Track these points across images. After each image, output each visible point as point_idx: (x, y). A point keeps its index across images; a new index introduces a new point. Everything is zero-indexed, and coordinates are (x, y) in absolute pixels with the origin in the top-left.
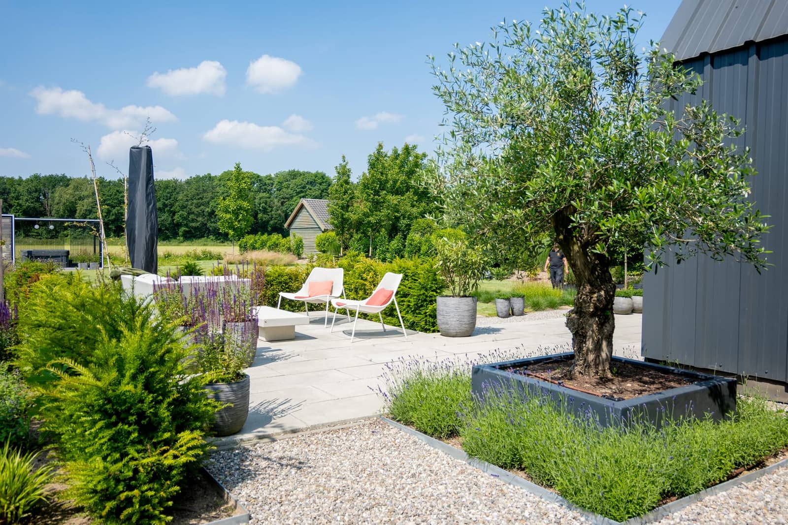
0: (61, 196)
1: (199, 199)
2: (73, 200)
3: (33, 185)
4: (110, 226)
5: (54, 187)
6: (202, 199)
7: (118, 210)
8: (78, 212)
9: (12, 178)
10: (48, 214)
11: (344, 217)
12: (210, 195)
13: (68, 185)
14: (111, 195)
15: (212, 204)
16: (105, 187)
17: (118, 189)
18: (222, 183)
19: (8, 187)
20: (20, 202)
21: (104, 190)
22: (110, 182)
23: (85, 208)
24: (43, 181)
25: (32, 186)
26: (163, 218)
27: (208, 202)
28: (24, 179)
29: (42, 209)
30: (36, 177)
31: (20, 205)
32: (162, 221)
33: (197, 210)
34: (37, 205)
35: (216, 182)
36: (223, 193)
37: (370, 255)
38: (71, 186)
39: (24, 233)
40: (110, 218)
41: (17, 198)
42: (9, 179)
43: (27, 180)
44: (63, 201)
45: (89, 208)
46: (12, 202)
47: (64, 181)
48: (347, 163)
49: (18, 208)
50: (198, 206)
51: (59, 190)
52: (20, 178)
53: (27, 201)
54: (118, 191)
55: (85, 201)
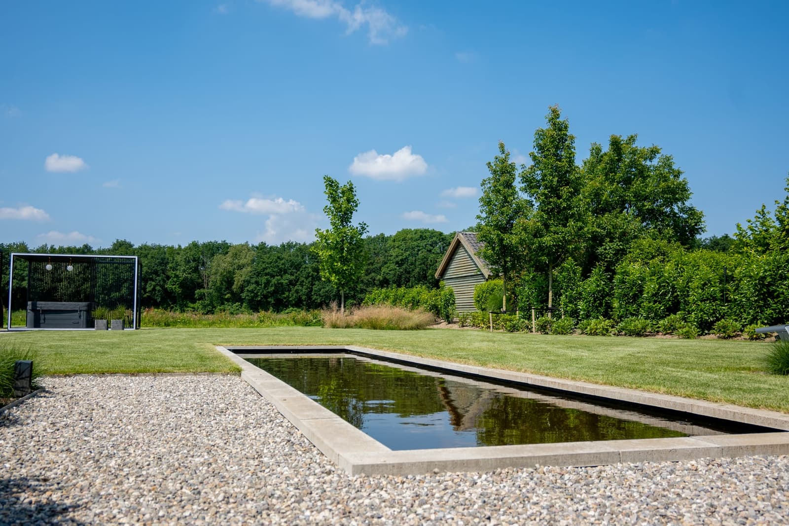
0: (219, 265)
1: (369, 265)
2: (231, 269)
3: (192, 253)
4: (269, 300)
5: (213, 255)
6: (372, 264)
7: (278, 280)
8: (235, 283)
9: (173, 247)
10: (205, 286)
11: (504, 243)
12: (382, 259)
13: (227, 253)
14: (271, 262)
15: (384, 270)
16: (265, 253)
17: (279, 255)
18: (397, 244)
19: (167, 256)
20: (178, 272)
21: (264, 256)
22: (271, 248)
23: (243, 279)
24: (201, 249)
25: (190, 255)
26: (327, 289)
27: (380, 268)
28: (183, 247)
29: (200, 280)
30: (195, 245)
31: (177, 276)
32: (326, 292)
33: (367, 277)
34: (195, 275)
35: (390, 242)
36: (397, 256)
37: (550, 306)
38: (230, 254)
39: (181, 309)
40: (269, 290)
41: (174, 269)
42: (169, 248)
43: (186, 249)
44: (221, 270)
45: (248, 278)
46: (169, 274)
47: (223, 248)
48: (508, 155)
49: (175, 279)
50: (368, 273)
51: (217, 257)
52: (180, 246)
53: (184, 271)
54: (278, 258)
55: (244, 269)
